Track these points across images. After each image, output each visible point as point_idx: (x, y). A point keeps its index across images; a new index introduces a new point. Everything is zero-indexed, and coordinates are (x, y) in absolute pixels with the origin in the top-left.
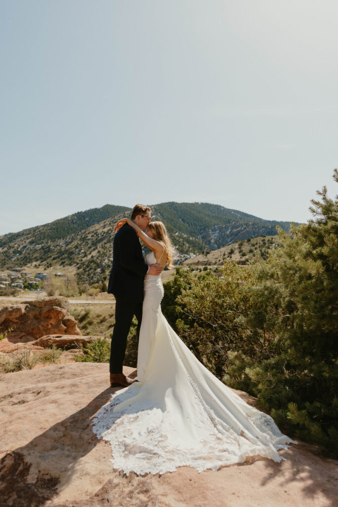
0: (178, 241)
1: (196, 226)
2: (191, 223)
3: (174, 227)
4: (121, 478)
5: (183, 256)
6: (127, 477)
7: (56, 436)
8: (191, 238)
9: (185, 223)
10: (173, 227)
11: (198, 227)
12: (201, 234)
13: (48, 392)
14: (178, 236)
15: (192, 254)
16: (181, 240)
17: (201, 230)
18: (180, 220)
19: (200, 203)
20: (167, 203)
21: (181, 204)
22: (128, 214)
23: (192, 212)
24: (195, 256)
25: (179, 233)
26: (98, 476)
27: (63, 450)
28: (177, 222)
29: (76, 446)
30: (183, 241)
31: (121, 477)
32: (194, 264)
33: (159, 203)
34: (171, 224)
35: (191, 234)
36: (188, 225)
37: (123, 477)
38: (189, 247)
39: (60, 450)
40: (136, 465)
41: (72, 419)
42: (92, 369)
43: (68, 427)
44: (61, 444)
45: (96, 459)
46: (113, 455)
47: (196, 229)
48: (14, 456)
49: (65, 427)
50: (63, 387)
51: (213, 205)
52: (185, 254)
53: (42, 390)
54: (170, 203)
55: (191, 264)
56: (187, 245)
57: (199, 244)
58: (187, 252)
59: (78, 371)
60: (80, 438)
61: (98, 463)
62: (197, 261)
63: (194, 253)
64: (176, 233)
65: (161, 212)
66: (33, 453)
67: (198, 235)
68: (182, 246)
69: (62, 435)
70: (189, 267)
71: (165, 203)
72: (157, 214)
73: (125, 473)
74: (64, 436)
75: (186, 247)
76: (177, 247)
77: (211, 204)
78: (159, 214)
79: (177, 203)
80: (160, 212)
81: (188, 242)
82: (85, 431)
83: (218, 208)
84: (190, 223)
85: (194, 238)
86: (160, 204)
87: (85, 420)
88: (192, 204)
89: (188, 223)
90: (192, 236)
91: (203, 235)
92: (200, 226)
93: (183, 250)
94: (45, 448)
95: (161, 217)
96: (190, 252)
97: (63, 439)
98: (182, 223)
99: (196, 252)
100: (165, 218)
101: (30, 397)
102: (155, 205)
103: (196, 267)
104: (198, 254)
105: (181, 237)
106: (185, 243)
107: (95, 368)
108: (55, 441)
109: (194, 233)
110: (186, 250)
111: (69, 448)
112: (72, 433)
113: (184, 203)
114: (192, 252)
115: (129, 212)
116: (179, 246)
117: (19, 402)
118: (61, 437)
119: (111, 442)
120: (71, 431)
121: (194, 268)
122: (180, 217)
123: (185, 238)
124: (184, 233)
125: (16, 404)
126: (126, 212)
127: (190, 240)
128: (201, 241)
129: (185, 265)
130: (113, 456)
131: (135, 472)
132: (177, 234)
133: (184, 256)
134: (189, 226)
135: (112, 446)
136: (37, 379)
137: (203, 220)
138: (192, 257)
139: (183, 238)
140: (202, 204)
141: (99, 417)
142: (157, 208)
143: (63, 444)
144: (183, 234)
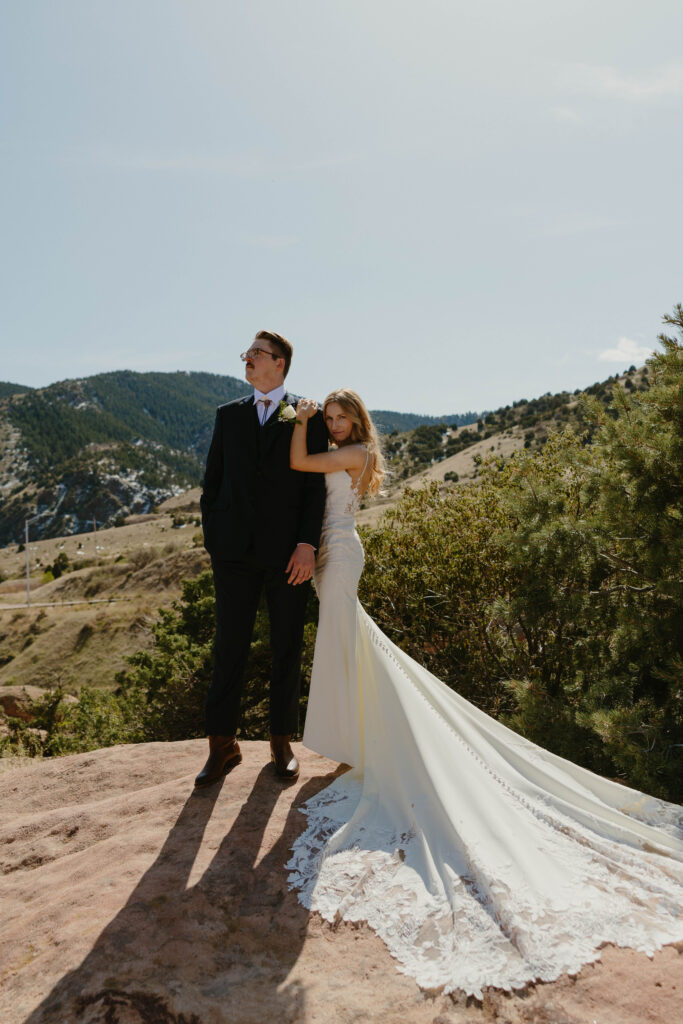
0: (143, 458)
1: (183, 423)
2: (171, 418)
3: (133, 427)
4: (464, 1010)
5: (155, 493)
6: (479, 1004)
7: (213, 934)
8: (172, 453)
9: (155, 417)
10: (129, 429)
11: (188, 427)
12: (194, 443)
13: (104, 826)
14: (141, 448)
15: (175, 488)
16: (150, 456)
17: (194, 432)
18: (146, 411)
19: (188, 372)
20: (113, 374)
21: (146, 375)
22: (19, 400)
23: (172, 393)
24: (182, 491)
25: (145, 442)
26: (391, 1016)
27: (249, 965)
28: (138, 417)
29: (276, 949)
30: (155, 459)
31: (462, 1008)
32: (183, 509)
33: (94, 372)
34: (125, 421)
35: (172, 442)
36: (163, 423)
37: (468, 1006)
38: (169, 473)
39: (240, 968)
40: (486, 971)
41: (232, 886)
42: (178, 757)
43: (231, 906)
44: (234, 951)
45: (354, 973)
46: (393, 954)
47: (183, 431)
48: (133, 1004)
49: (221, 907)
50: (142, 810)
51: (218, 376)
52: (161, 488)
53: (78, 823)
54: (119, 372)
55: (176, 510)
56: (164, 468)
57: (191, 464)
58: (165, 484)
59: (141, 766)
60: (277, 930)
61: (367, 982)
62: (188, 503)
63: (182, 486)
64: (137, 440)
65: (101, 394)
66: (180, 986)
67: (188, 444)
68: (152, 471)
69: (225, 928)
70: (172, 516)
71: (108, 374)
72: (91, 400)
73: (469, 994)
74: (232, 929)
75: (162, 471)
76: (142, 472)
77: (212, 375)
78: (95, 400)
79: (136, 374)
80: (96, 395)
81: (167, 460)
82: (282, 909)
83: (229, 385)
84: (167, 418)
85: (178, 451)
86: (97, 376)
87: (264, 881)
88: (171, 376)
89: (163, 419)
90: (175, 448)
91: (198, 445)
92: (192, 424)
93: (155, 480)
94: (201, 968)
95: (101, 406)
96: (171, 483)
97: (232, 937)
98: (150, 417)
99: (186, 482)
100: (110, 407)
101: (52, 846)
102: (85, 379)
103: (189, 515)
104: (189, 486)
105: (149, 450)
106: (159, 463)
107: (184, 754)
108: (215, 946)
109: (178, 440)
110: (161, 478)
111: (262, 957)
112: (249, 919)
113: (152, 374)
114: (176, 484)
115: (22, 396)
116: (146, 470)
117: (25, 863)
118: (226, 935)
119: (372, 924)
120: (243, 914)
121: (183, 518)
122: (145, 406)
123: (159, 451)
124: (155, 440)
125: (16, 868)
126: (16, 396)
127: (170, 455)
128: (196, 458)
129: (163, 513)
130: (394, 958)
131: (498, 986)
132: (139, 443)
133: (159, 493)
134: (166, 424)
135: (378, 933)
136: (29, 800)
137: (198, 411)
138: (177, 495)
139: (154, 453)
140: (194, 374)
141: (301, 869)
142: (91, 386)
143: (242, 951)
144: (154, 444)
